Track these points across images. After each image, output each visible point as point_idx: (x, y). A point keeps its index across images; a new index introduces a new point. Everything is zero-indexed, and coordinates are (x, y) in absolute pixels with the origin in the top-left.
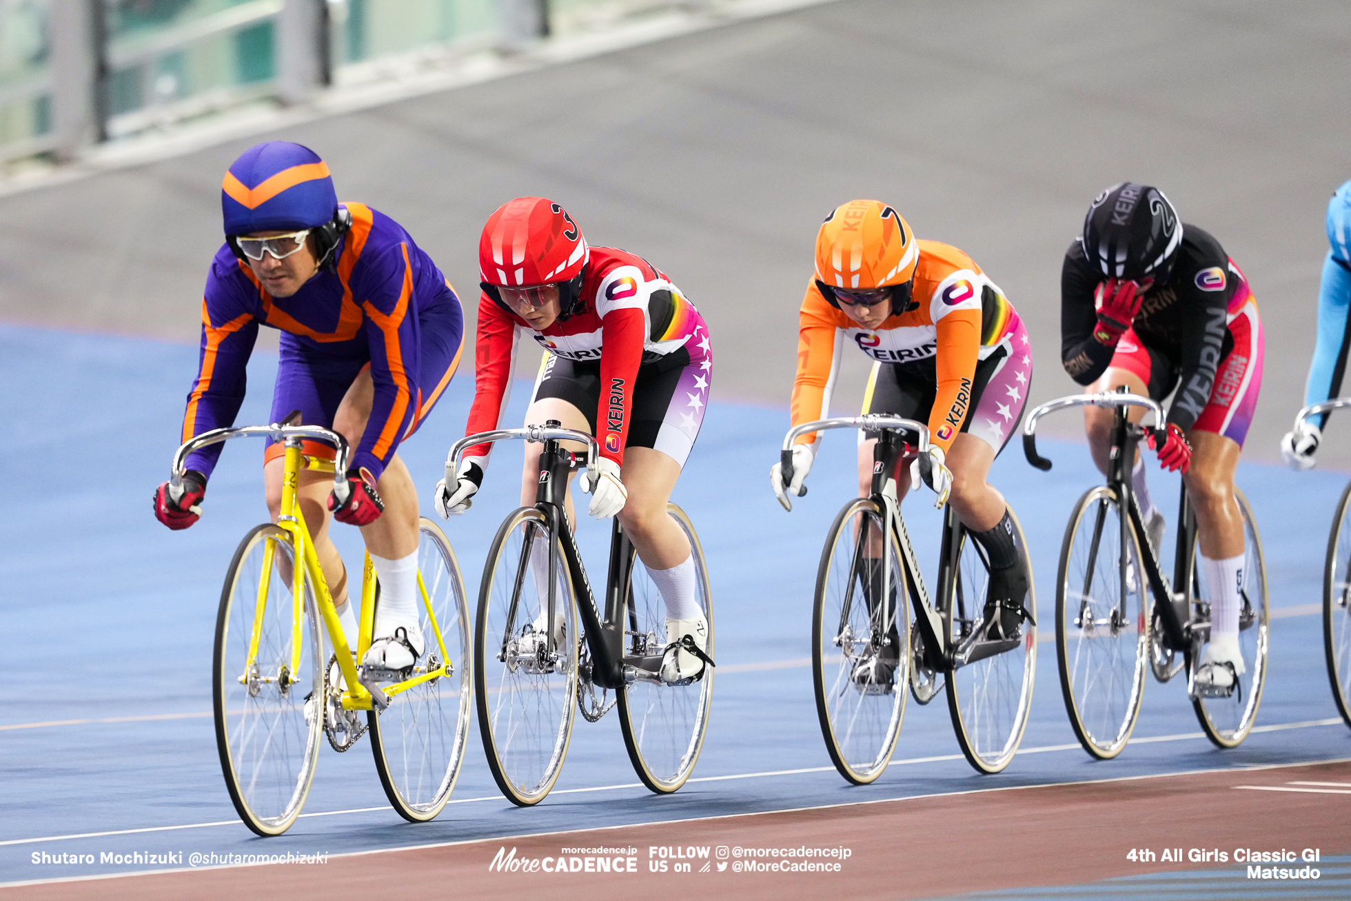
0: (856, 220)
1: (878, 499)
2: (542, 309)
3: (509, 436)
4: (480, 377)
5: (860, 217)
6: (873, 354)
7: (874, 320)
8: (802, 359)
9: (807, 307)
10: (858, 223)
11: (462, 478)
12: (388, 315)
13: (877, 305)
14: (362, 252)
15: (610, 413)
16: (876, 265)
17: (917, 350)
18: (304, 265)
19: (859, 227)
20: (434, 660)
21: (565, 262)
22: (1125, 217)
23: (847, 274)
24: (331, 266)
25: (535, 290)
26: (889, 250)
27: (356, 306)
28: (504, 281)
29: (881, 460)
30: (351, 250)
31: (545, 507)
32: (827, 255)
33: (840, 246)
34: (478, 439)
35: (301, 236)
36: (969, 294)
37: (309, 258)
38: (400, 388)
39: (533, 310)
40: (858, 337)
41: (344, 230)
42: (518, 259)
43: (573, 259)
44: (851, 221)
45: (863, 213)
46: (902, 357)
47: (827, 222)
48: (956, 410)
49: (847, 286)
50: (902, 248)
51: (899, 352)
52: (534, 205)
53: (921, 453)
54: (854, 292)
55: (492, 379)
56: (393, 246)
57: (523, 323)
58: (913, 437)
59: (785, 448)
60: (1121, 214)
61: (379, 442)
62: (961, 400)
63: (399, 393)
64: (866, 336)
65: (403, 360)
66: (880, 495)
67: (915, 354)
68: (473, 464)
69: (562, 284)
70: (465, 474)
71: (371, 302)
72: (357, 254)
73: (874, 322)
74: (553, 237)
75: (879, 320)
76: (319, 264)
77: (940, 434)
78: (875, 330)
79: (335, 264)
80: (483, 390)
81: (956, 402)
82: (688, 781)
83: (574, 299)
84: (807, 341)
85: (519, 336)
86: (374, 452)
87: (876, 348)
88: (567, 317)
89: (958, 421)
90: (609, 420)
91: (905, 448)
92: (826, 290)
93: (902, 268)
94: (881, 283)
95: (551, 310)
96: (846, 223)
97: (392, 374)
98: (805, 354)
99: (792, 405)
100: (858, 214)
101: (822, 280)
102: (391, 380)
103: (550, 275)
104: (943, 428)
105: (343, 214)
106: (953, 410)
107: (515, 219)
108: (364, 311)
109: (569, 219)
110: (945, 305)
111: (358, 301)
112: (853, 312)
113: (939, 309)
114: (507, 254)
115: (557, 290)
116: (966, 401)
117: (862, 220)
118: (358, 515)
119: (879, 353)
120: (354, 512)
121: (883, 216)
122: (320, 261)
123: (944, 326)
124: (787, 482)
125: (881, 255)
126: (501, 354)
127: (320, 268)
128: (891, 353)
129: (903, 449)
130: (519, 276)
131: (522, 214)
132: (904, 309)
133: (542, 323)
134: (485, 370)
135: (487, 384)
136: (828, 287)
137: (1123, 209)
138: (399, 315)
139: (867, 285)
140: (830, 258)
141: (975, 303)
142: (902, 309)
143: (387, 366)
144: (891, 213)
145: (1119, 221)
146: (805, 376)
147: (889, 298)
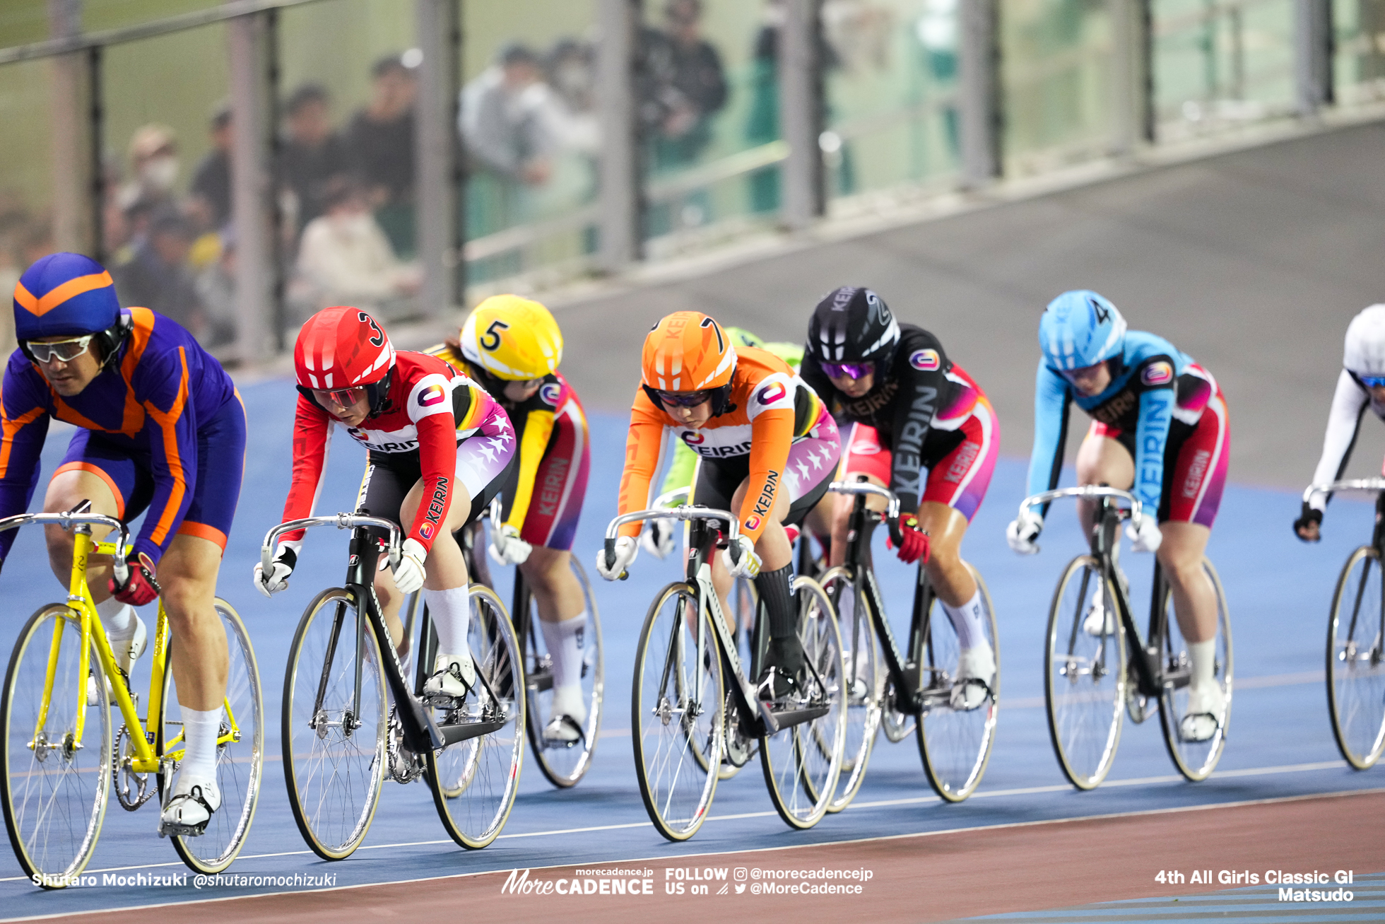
0: (678, 329)
1: (693, 582)
2: (353, 408)
3: (320, 524)
4: (296, 467)
5: (682, 326)
6: (697, 450)
7: (695, 421)
8: (631, 452)
9: (638, 405)
10: (680, 331)
11: (276, 562)
12: (166, 412)
13: (697, 407)
14: (142, 356)
15: (432, 505)
16: (695, 369)
17: (738, 447)
18: (89, 368)
19: (680, 335)
20: (224, 727)
21: (372, 365)
22: (844, 305)
23: (669, 377)
24: (114, 367)
25: (345, 391)
26: (708, 357)
27: (138, 405)
28: (315, 384)
29: (696, 547)
30: (133, 353)
31: (354, 587)
32: (651, 361)
33: (662, 352)
34: (293, 526)
35: (85, 340)
36: (782, 395)
37: (92, 360)
38: (176, 479)
39: (344, 410)
40: (684, 436)
41: (125, 335)
42: (327, 365)
43: (379, 363)
44: (674, 330)
45: (684, 323)
46: (724, 453)
47: (653, 331)
48: (763, 501)
49: (669, 388)
50: (720, 354)
51: (721, 449)
52: (342, 314)
53: (731, 540)
54: (676, 395)
55: (309, 470)
56: (171, 350)
57: (336, 419)
58: (725, 525)
59: (608, 537)
60: (840, 303)
61: (157, 529)
62: (767, 491)
63: (175, 484)
64: (692, 434)
65: (180, 454)
66: (694, 578)
67: (736, 450)
68: (287, 549)
69: (369, 385)
70: (280, 558)
71: (151, 401)
72: (139, 356)
73: (696, 423)
74: (359, 344)
75: (700, 421)
76: (102, 365)
77: (747, 525)
78: (700, 428)
79: (119, 364)
80: (299, 480)
81: (763, 494)
82: (498, 837)
83: (382, 398)
84: (637, 435)
85: (333, 430)
86: (152, 538)
87: (701, 445)
88: (376, 415)
89: (765, 511)
90: (429, 510)
91: (719, 536)
92: (651, 392)
93: (720, 372)
94: (700, 386)
95: (361, 410)
96: (668, 331)
97: (170, 466)
98: (635, 447)
99: (620, 496)
100: (680, 324)
101: (648, 384)
102: (169, 473)
103: (358, 379)
104: (751, 519)
105: (125, 319)
106: (760, 502)
107: (324, 328)
108: (146, 410)
109: (374, 327)
110: (759, 404)
111: (140, 399)
112: (676, 413)
113: (754, 409)
114: (318, 360)
115: (365, 392)
116: (772, 492)
117: (683, 329)
118: (136, 596)
119: (703, 450)
120: (132, 594)
121: (703, 325)
122: (104, 362)
123: (761, 423)
124: (609, 566)
125: (699, 358)
126: (316, 447)
127: (104, 369)
128: (714, 449)
129: (716, 537)
130: (329, 380)
131: (332, 323)
132: (724, 410)
133: (353, 421)
134: (301, 461)
135: (303, 474)
136: (653, 390)
137: (843, 299)
138: (176, 413)
139: (687, 387)
140: (653, 364)
141: (788, 403)
142: (721, 410)
143: (165, 459)
144: (711, 323)
145: (838, 308)
146: (634, 468)
147: (708, 401)
